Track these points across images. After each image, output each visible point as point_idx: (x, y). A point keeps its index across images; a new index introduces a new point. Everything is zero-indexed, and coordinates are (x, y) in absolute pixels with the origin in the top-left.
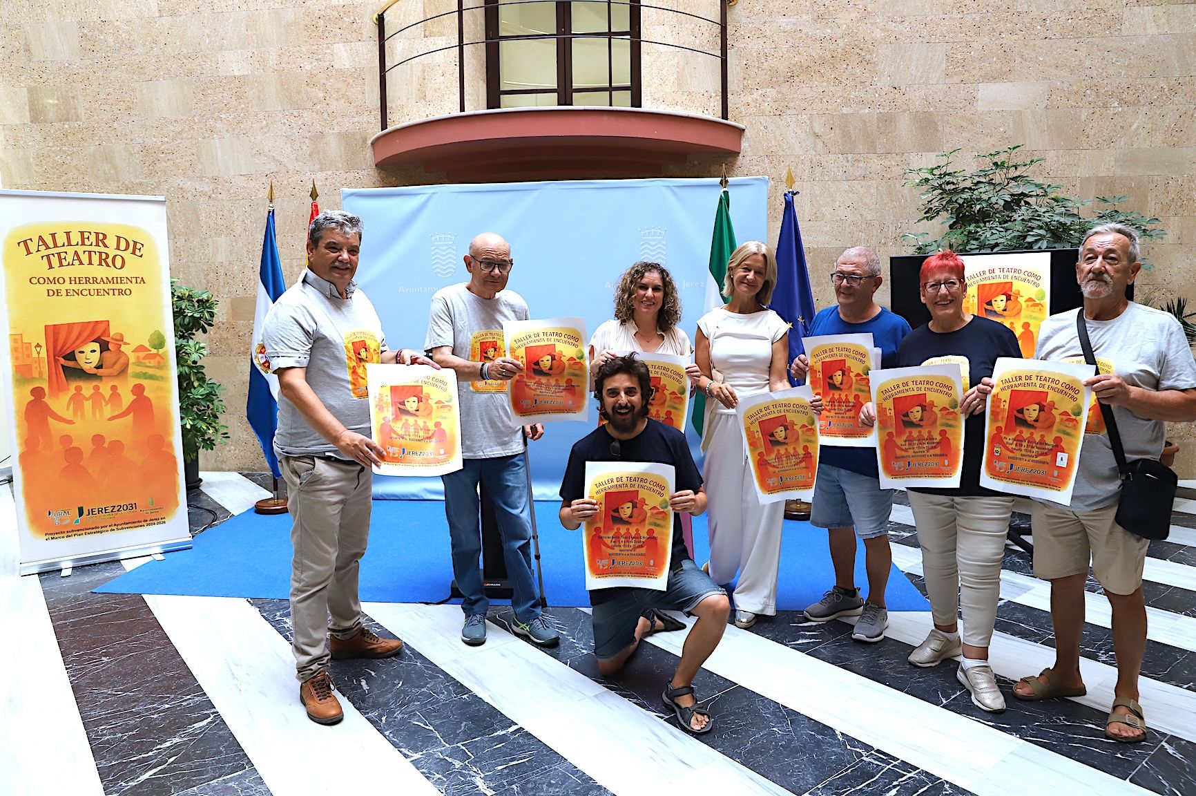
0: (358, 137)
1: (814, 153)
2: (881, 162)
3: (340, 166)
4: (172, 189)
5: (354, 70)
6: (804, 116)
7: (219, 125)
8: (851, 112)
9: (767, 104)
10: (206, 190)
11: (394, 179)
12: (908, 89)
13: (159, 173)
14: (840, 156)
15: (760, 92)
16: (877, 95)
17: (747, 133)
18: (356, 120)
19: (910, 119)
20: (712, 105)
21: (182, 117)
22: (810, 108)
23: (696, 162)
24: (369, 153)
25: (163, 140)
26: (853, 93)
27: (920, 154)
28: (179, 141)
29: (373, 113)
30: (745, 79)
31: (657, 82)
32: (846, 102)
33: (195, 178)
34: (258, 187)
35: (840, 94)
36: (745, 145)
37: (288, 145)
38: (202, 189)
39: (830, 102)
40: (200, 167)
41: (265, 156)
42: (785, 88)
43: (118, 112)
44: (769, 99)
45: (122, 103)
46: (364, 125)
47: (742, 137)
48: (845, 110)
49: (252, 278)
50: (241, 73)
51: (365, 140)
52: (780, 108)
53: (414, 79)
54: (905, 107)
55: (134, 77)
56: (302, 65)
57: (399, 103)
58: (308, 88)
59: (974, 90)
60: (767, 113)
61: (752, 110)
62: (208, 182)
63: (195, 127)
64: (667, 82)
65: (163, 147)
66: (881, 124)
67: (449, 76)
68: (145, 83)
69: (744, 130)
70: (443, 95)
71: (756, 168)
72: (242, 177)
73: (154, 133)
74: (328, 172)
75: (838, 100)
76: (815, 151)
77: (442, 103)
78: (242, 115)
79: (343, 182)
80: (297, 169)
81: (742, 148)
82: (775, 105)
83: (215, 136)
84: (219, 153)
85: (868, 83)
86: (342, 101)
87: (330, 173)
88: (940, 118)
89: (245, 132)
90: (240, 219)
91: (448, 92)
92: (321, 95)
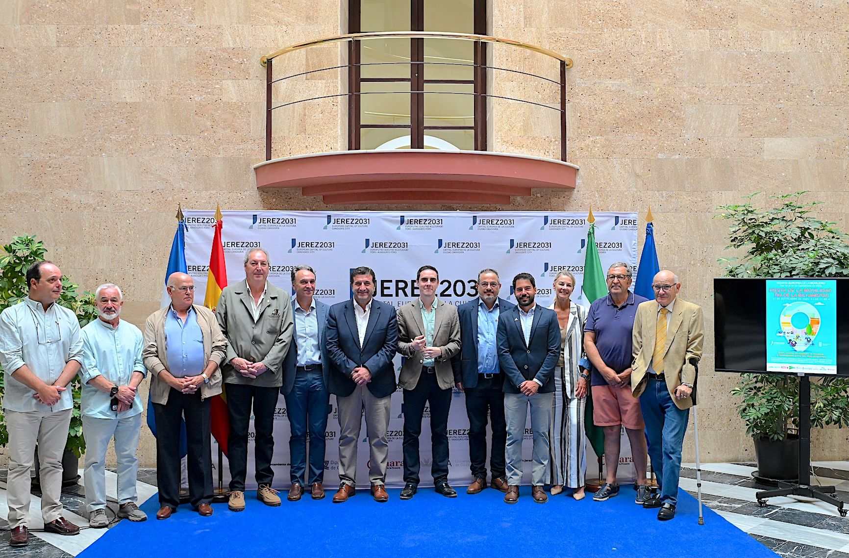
0: (242, 162)
1: (635, 190)
2: (689, 198)
3: (224, 186)
4: (57, 200)
5: (240, 104)
6: (627, 160)
7: (108, 144)
8: (665, 157)
9: (596, 149)
10: (92, 202)
11: (274, 200)
12: (709, 140)
13: (45, 186)
14: (656, 192)
15: (591, 139)
16: (685, 145)
17: (581, 172)
18: (241, 147)
19: (712, 164)
20: (552, 148)
21: (71, 136)
22: (631, 153)
23: (539, 195)
24: (252, 176)
25: (51, 155)
26: (666, 142)
27: (720, 192)
28: (67, 157)
29: (257, 141)
30: (579, 128)
31: (507, 128)
32: (661, 149)
33: (81, 192)
34: (143, 202)
35: (656, 142)
36: (579, 181)
37: (175, 166)
38: (87, 202)
39: (647, 148)
40: (87, 181)
41: (152, 174)
42: (611, 137)
43: (8, 128)
44: (598, 145)
45: (13, 120)
46: (248, 152)
47: (577, 176)
48: (660, 156)
49: (132, 284)
50: (132, 101)
51: (248, 165)
52: (608, 152)
53: (295, 114)
54: (708, 155)
55: (28, 98)
56: (192, 97)
57: (282, 134)
58: (197, 117)
59: (761, 143)
60: (597, 156)
61: (585, 153)
62: (93, 196)
63: (85, 146)
64: (514, 128)
65: (50, 162)
66: (688, 168)
67: (326, 114)
68: (37, 103)
69: (578, 170)
70: (321, 130)
71: (588, 201)
72: (127, 192)
73: (42, 149)
74: (212, 192)
75: (655, 148)
76: (636, 188)
77: (320, 137)
78: (131, 137)
79: (226, 201)
80: (183, 187)
81: (577, 184)
82: (604, 150)
83: (104, 154)
84: (107, 170)
85: (677, 135)
86: (229, 130)
87: (214, 192)
88: (735, 164)
89: (133, 152)
90: (124, 230)
91: (326, 128)
92: (209, 124)
